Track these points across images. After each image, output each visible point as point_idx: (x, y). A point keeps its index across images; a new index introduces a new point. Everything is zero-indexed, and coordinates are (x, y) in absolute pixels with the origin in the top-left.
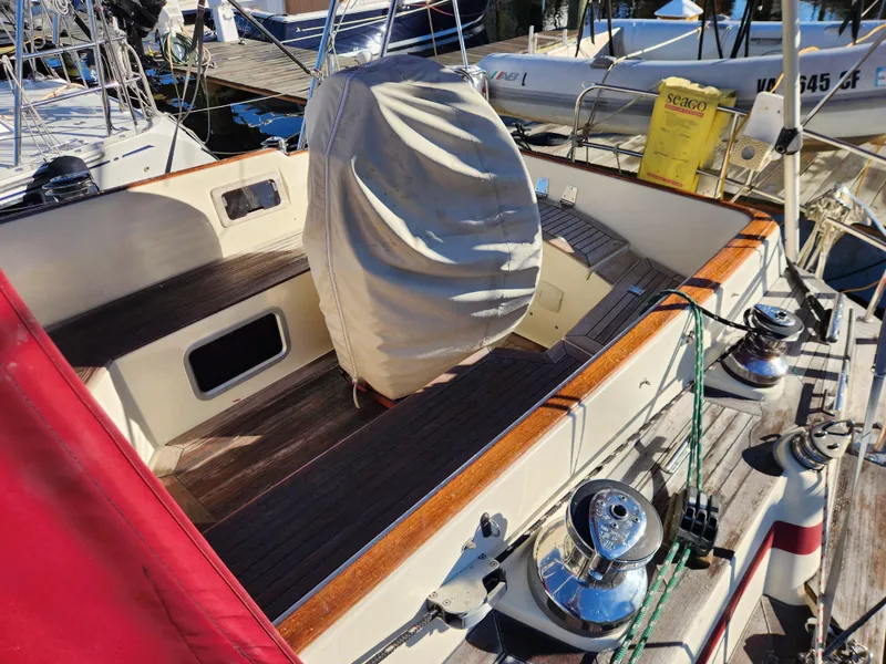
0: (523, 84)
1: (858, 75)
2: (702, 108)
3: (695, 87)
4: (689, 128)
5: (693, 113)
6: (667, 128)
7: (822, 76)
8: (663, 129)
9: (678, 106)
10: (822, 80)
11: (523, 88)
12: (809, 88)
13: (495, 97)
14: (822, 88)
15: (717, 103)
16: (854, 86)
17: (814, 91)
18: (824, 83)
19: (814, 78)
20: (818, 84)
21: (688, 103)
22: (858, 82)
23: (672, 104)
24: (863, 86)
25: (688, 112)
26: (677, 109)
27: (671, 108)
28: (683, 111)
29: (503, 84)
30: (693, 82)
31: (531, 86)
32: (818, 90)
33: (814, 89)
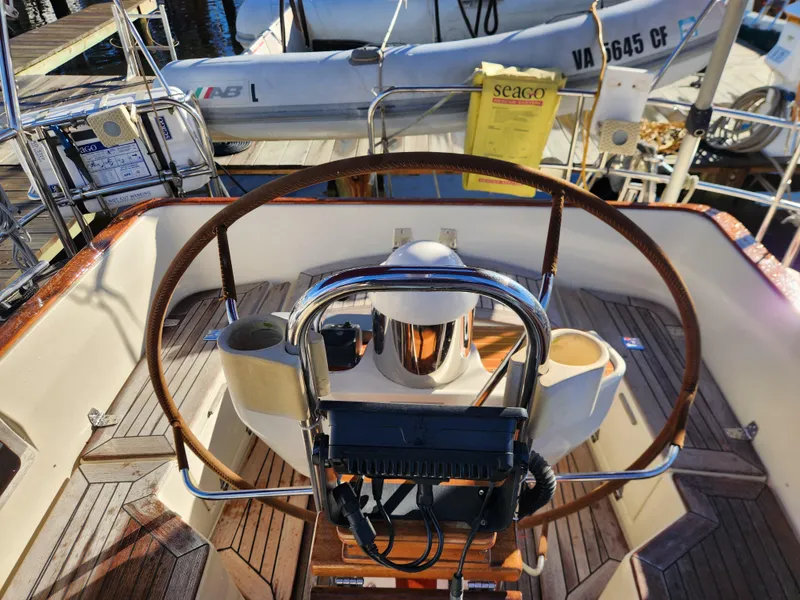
0: (255, 100)
1: (665, 31)
2: (539, 95)
3: (513, 71)
4: (525, 120)
5: (529, 103)
6: (497, 125)
7: (634, 37)
8: (491, 127)
9: (511, 98)
10: (635, 42)
11: (255, 104)
12: (625, 52)
13: (211, 123)
14: (638, 52)
15: (556, 87)
16: (664, 44)
17: (631, 55)
18: (638, 45)
19: (627, 40)
20: (633, 46)
21: (521, 92)
22: (667, 39)
23: (501, 96)
24: (673, 41)
25: (523, 103)
26: (508, 102)
27: (501, 101)
28: (517, 102)
29: (217, 103)
30: (507, 65)
31: (268, 100)
32: (634, 53)
33: (630, 52)
